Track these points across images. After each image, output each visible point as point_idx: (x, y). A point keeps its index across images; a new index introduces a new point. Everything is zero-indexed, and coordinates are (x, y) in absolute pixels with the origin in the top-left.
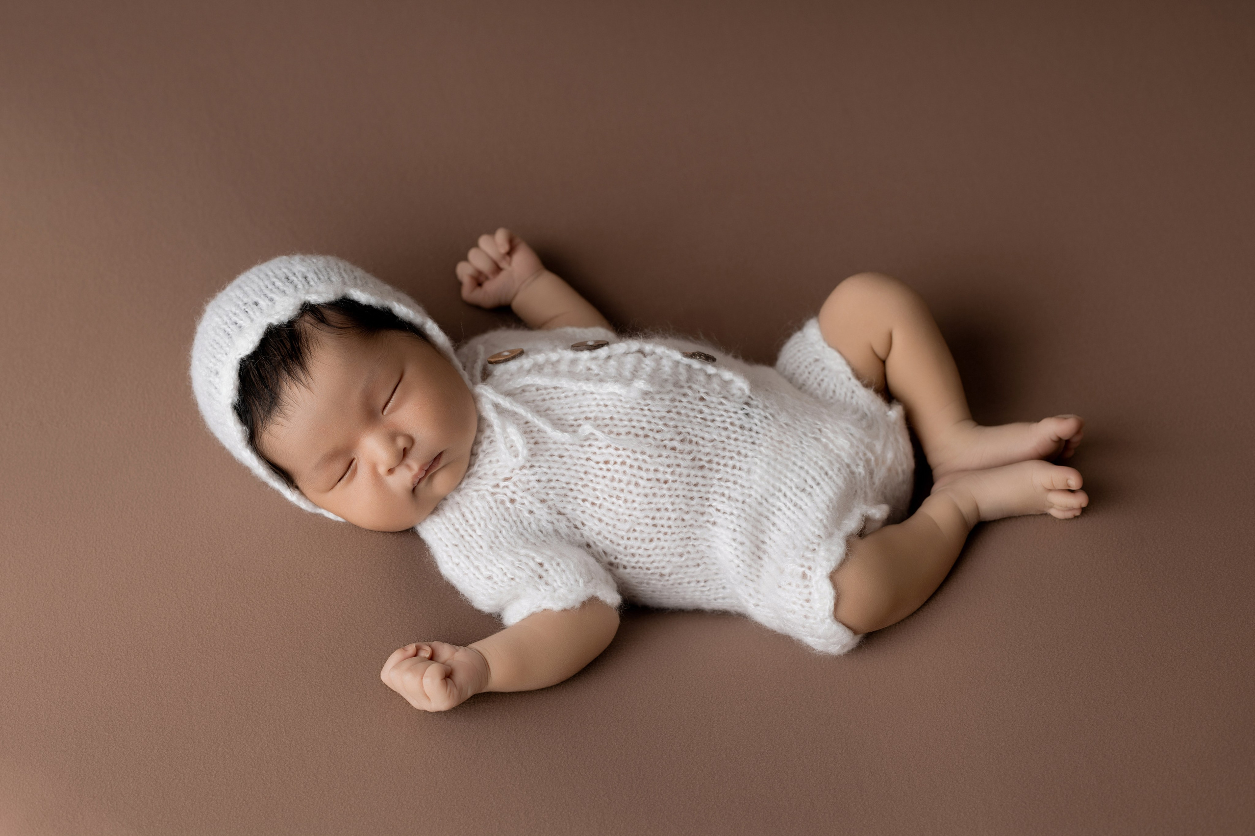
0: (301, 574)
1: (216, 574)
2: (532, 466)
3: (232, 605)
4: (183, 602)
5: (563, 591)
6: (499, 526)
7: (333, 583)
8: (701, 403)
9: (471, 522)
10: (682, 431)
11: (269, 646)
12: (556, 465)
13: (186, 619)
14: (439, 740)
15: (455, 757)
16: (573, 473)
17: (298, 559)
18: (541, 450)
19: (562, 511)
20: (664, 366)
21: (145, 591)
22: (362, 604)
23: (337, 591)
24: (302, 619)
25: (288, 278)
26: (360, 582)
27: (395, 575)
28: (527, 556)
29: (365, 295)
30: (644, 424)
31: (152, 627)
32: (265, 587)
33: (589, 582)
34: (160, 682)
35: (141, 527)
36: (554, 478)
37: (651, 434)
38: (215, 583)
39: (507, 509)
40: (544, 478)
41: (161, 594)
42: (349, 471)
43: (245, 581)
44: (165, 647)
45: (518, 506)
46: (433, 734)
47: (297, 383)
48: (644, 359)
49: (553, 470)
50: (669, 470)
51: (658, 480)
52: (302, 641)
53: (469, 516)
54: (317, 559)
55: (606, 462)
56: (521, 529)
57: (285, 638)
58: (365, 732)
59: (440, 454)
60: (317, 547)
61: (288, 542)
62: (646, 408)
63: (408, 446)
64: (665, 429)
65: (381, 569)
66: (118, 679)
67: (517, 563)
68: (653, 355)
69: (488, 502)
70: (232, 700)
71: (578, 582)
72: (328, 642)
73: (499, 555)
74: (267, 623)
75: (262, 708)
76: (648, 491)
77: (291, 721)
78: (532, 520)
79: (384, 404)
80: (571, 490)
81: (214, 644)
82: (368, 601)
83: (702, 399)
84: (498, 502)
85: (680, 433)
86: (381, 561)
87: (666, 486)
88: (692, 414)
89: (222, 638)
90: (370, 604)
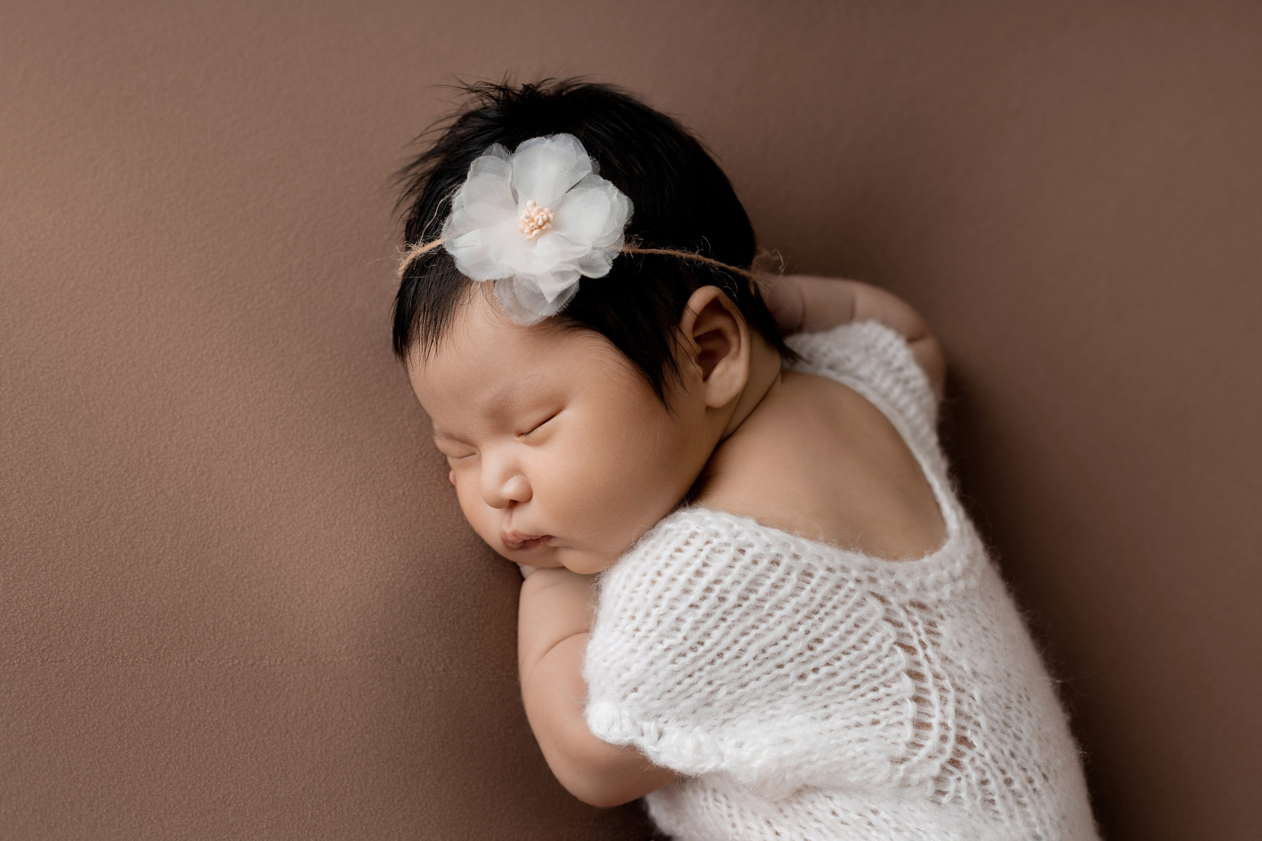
1: (189, 470)
4: (129, 458)
11: (134, 609)
24: (192, 624)
26: (281, 658)
32: (204, 546)
34: (12, 508)
38: (175, 479)
41: (125, 423)
44: (60, 480)
52: (165, 646)
57: (155, 622)
70: (39, 616)
74: (161, 584)
75: (51, 662)
77: (56, 714)
81: (96, 538)
89: (111, 541)
90: (265, 692)
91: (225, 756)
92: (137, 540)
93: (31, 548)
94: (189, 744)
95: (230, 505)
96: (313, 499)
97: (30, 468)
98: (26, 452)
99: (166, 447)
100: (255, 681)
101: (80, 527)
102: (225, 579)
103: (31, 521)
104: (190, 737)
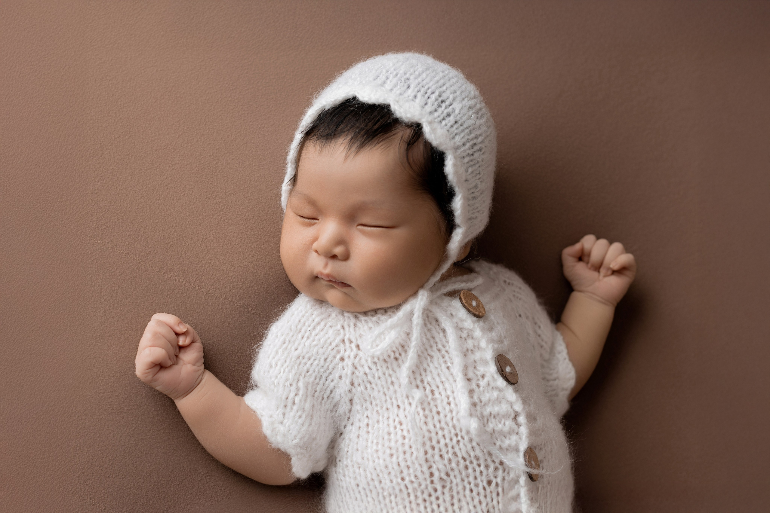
0: (226, 219)
1: (207, 156)
2: (375, 363)
3: (184, 179)
4: (176, 142)
5: (282, 429)
6: (319, 357)
7: (226, 247)
8: (485, 484)
9: (314, 333)
10: (451, 476)
12: (384, 383)
13: (163, 150)
14: (121, 379)
15: (110, 397)
16: (383, 398)
17: (238, 212)
18: (392, 365)
19: (354, 402)
20: (509, 439)
21: (177, 111)
22: (217, 276)
23: (221, 253)
25: (442, 102)
26: (234, 267)
27: (251, 292)
28: (298, 389)
29: (451, 169)
30: (442, 442)
31: (149, 128)
33: (301, 447)
34: (106, 153)
35: (231, 86)
36: (374, 385)
37: (437, 450)
38: (199, 159)
39: (335, 357)
40: (370, 377)
41: (178, 123)
42: (309, 220)
43: (207, 180)
44: (136, 145)
45: (341, 364)
46: (126, 373)
47: (347, 147)
48: (511, 419)
49: (379, 382)
50: (413, 478)
51: (402, 472)
53: (318, 328)
54: (242, 227)
55: (401, 423)
56: (324, 376)
58: (110, 320)
59: (350, 286)
60: (253, 223)
61: (251, 199)
62: (459, 438)
63: (339, 257)
64: (446, 462)
65: (251, 278)
66: (99, 121)
67: (288, 383)
68: (516, 426)
69: (335, 340)
71: (295, 439)
72: (178, 263)
73: (292, 366)
74: (179, 211)
76: (390, 467)
77: (103, 261)
78: (335, 381)
79: (363, 223)
80: (371, 404)
81: (148, 179)
82: (222, 280)
83: (489, 483)
84: (338, 348)
85: (448, 475)
86: (258, 276)
87: (399, 480)
88: (471, 479)
89: (156, 182)
90: (219, 282)
91: (183, 309)
92: (171, 186)
93: (111, 176)
94: (167, 296)
95: (226, 180)
96: (271, 190)
97: (121, 134)
98: (121, 126)
99: (197, 141)
100: (216, 275)
101: (141, 171)
102: (214, 217)
103: (114, 162)
104: (169, 293)
